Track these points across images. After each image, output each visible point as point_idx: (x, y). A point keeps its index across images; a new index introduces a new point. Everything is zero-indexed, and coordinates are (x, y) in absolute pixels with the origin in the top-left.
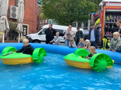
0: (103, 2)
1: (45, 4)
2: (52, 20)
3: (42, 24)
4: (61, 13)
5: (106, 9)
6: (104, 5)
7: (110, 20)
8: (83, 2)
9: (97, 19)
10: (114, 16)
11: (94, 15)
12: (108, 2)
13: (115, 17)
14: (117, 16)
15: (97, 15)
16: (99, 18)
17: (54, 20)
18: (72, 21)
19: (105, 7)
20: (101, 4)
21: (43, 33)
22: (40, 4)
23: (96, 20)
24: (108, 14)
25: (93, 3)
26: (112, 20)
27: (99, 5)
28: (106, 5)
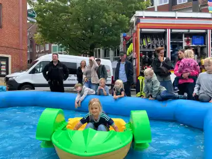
0: (136, 17)
1: (43, 17)
2: (57, 45)
3: (39, 53)
4: (73, 33)
5: (141, 28)
6: (138, 21)
7: (149, 46)
8: (108, 15)
9: (129, 44)
10: (154, 39)
11: (124, 37)
12: (144, 17)
13: (155, 41)
14: (159, 39)
15: (129, 38)
16: (131, 42)
17: (61, 45)
18: (93, 47)
19: (139, 25)
20: (133, 19)
21: (38, 69)
22: (32, 17)
23: (128, 46)
24: (144, 35)
25: (124, 16)
26: (151, 46)
27: (131, 21)
28: (141, 22)
